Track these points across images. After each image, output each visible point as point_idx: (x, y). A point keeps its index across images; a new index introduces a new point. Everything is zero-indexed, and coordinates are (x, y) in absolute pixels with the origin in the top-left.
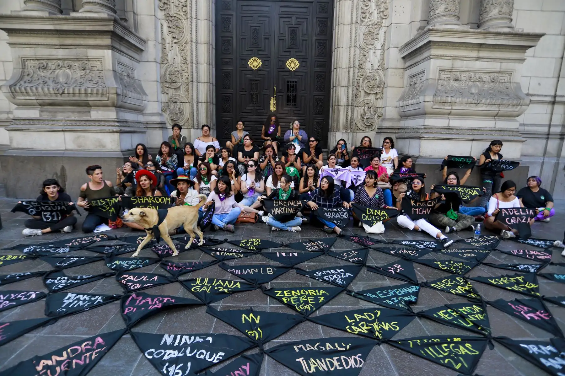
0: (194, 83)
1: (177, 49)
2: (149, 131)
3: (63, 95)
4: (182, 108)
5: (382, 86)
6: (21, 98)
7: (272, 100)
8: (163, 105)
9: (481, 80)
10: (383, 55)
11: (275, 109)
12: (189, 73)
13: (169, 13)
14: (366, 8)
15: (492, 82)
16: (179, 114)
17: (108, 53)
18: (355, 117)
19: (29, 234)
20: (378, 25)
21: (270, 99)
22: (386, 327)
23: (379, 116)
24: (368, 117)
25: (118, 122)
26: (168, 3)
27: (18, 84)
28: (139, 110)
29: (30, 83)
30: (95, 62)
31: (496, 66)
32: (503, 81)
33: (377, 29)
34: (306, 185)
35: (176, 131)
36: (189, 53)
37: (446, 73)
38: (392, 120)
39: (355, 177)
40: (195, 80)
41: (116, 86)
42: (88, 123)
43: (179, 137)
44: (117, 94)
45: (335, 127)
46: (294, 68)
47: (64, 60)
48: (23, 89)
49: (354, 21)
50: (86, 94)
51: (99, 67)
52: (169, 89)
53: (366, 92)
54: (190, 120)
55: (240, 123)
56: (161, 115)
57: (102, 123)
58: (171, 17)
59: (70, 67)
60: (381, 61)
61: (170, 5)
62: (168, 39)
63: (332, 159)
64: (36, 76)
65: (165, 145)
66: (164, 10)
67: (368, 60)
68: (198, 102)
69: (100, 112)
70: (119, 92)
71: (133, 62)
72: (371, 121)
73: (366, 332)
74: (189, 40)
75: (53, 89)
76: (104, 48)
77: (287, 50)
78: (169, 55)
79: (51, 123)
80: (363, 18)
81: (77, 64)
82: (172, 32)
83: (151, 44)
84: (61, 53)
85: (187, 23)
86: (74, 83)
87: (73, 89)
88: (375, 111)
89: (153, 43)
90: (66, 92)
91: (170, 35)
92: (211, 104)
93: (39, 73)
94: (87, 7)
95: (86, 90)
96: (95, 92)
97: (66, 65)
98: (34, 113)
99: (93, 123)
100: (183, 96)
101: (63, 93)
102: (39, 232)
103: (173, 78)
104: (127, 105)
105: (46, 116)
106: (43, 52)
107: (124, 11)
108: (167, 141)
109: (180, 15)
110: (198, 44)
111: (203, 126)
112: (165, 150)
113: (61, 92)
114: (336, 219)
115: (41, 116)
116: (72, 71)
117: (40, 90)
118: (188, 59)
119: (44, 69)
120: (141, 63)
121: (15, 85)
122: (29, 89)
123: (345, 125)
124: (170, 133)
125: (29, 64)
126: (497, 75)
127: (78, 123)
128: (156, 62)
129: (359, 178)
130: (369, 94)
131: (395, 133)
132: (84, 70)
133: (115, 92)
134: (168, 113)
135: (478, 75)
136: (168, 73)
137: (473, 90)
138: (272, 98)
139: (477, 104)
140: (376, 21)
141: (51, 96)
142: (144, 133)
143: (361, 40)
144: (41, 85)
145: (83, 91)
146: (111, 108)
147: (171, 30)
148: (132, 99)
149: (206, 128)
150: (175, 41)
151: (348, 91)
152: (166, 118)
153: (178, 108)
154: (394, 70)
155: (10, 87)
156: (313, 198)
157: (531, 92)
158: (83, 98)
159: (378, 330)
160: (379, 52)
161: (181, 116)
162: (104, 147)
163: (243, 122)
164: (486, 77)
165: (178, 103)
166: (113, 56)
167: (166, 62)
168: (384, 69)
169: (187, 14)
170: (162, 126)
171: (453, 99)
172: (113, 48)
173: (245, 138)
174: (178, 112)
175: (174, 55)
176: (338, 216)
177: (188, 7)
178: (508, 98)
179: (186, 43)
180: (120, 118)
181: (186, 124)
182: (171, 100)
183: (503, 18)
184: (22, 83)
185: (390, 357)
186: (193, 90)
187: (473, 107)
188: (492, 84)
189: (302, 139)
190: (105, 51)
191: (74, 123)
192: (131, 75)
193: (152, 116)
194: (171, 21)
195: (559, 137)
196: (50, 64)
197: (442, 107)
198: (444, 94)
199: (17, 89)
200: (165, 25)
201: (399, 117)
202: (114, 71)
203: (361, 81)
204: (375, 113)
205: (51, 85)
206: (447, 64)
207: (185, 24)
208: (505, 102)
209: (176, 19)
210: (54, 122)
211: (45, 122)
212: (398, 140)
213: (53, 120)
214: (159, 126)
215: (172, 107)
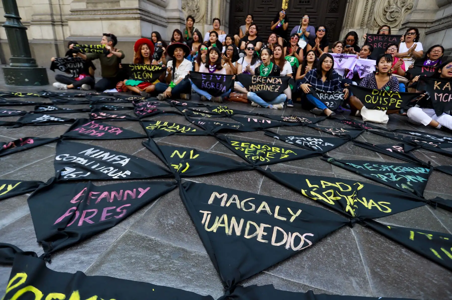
2: (170, 26)
4: (199, 5)
8: (183, 2)
11: (286, 7)
16: (196, 11)
18: (375, 10)
19: (58, 87)
22: (369, 204)
23: (408, 9)
24: (392, 10)
25: (140, 10)
34: (303, 72)
35: (190, 21)
38: (424, 11)
39: (362, 68)
42: (118, 12)
43: (192, 28)
45: (349, 23)
54: (204, 17)
55: (249, 16)
56: (180, 11)
57: (128, 11)
63: (339, 46)
65: (177, 33)
69: (127, 2)
72: (396, 15)
73: (332, 203)
79: (93, 13)
88: (404, 3)
98: (83, 5)
99: (121, 12)
102: (65, 86)
111: (214, 19)
112: (177, 37)
114: (330, 101)
115: (87, 7)
123: (361, 20)
127: (111, 12)
129: (367, 69)
131: (426, 28)
134: (187, 10)
149: (217, 21)
152: (185, 15)
153: (195, 6)
156: (307, 80)
159: (352, 204)
161: (198, 13)
162: (129, 33)
163: (252, 16)
165: (195, 1)
170: (180, 21)
174: (195, 8)
176: (332, 97)
180: (142, 7)
181: (202, 20)
185: (360, 241)
189: (310, 35)
191: (108, 12)
193: (173, 12)
204: (402, 5)
210: (96, 12)
211: (90, 12)
212: (428, 36)
213: (95, 10)
214: (178, 21)
215: (191, 4)
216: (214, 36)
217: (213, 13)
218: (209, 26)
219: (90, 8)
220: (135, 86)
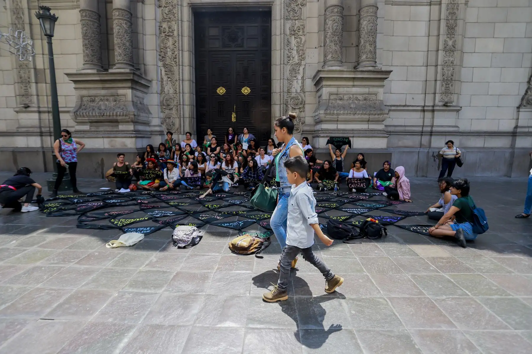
0: (181, 106)
1: (171, 84)
2: (153, 137)
3: (104, 116)
4: (174, 121)
5: (303, 103)
6: (80, 119)
7: (233, 114)
8: (162, 120)
9: (357, 99)
10: (303, 83)
11: (235, 120)
12: (178, 99)
13: (166, 63)
14: (290, 54)
15: (365, 100)
16: (172, 125)
17: (129, 92)
20: (299, 64)
21: (232, 114)
23: (302, 123)
25: (134, 131)
26: (165, 57)
27: (79, 111)
28: (147, 124)
29: (85, 110)
30: (122, 97)
31: (366, 90)
32: (372, 99)
33: (298, 67)
35: (169, 136)
36: (178, 87)
37: (334, 95)
38: (309, 125)
40: (181, 103)
41: (134, 110)
42: (117, 133)
43: (171, 139)
44: (134, 115)
46: (247, 93)
47: (104, 96)
48: (81, 113)
49: (282, 63)
50: (117, 115)
51: (124, 99)
52: (166, 110)
53: (292, 108)
54: (179, 129)
55: (209, 130)
56: (160, 126)
57: (125, 132)
58: (167, 65)
59: (107, 100)
60: (302, 87)
61: (166, 58)
62: (165, 78)
64: (88, 106)
65: (162, 145)
66: (163, 61)
67: (293, 87)
68: (184, 117)
69: (124, 126)
70: (136, 114)
71: (144, 94)
74: (178, 79)
75: (98, 113)
76: (127, 88)
77: (242, 81)
78: (166, 88)
79: (96, 133)
80: (288, 60)
81: (111, 98)
82: (167, 74)
83: (154, 82)
84: (103, 92)
85: (177, 68)
86: (110, 109)
87: (109, 113)
89: (156, 81)
90: (105, 114)
91: (166, 76)
92: (193, 119)
93: (90, 104)
94: (118, 66)
95: (116, 113)
96: (122, 114)
97: (105, 99)
98: (86, 127)
99: (120, 132)
100: (175, 114)
101: (104, 115)
103: (168, 102)
104: (140, 121)
105: (93, 129)
106: (93, 92)
107: (138, 64)
108: (164, 143)
109: (173, 64)
110: (184, 81)
111: (186, 133)
112: (162, 148)
113: (102, 115)
115: (90, 129)
116: (109, 102)
117: (91, 114)
118: (178, 90)
119: (94, 101)
120: (148, 94)
121: (77, 112)
122: (84, 114)
124: (166, 137)
125: (85, 99)
126: (368, 95)
127: (112, 133)
128: (158, 93)
130: (295, 109)
131: (312, 134)
132: (115, 101)
133: (133, 114)
134: (165, 125)
135: (355, 96)
136: (165, 99)
137: (352, 106)
138: (233, 113)
139: (354, 114)
140: (297, 62)
141: (97, 117)
142: (150, 138)
143: (287, 74)
144: (91, 111)
145: (115, 114)
146: (130, 123)
147: (167, 73)
148: (143, 117)
149: (188, 134)
150: (170, 79)
151: (280, 107)
152: (164, 128)
153: (171, 122)
154: (309, 93)
155: (74, 113)
157: (408, 104)
158: (115, 118)
160: (300, 82)
161: (173, 127)
162: (126, 146)
163: (211, 129)
164: (360, 97)
165: (171, 119)
166: (132, 93)
167: (163, 93)
168: (304, 92)
169: (176, 63)
170: (161, 133)
171: (338, 111)
172: (132, 88)
173: (213, 139)
174: (171, 124)
175: (169, 88)
177: (177, 58)
178: (374, 109)
179: (176, 81)
180: (136, 129)
181: (177, 131)
182: (167, 116)
183: (368, 61)
184: (80, 110)
186: (180, 110)
187: (352, 117)
188: (365, 101)
190: (128, 90)
191: (109, 132)
192: (142, 103)
193: (155, 127)
194: (167, 68)
195: (429, 134)
196: (96, 99)
197: (332, 117)
198: (333, 108)
199: (78, 113)
200: (163, 70)
201: (315, 123)
202: (133, 101)
203: (289, 101)
204: (300, 121)
205: (97, 111)
206: (334, 90)
207: (176, 69)
208: (372, 112)
209: (170, 66)
210: (98, 132)
211: (93, 133)
212: (314, 138)
213: (97, 131)
214: (159, 133)
215: (168, 121)
216: (188, 147)
217: (185, 127)
218: (182, 135)
219: (93, 130)
220: (145, 185)
